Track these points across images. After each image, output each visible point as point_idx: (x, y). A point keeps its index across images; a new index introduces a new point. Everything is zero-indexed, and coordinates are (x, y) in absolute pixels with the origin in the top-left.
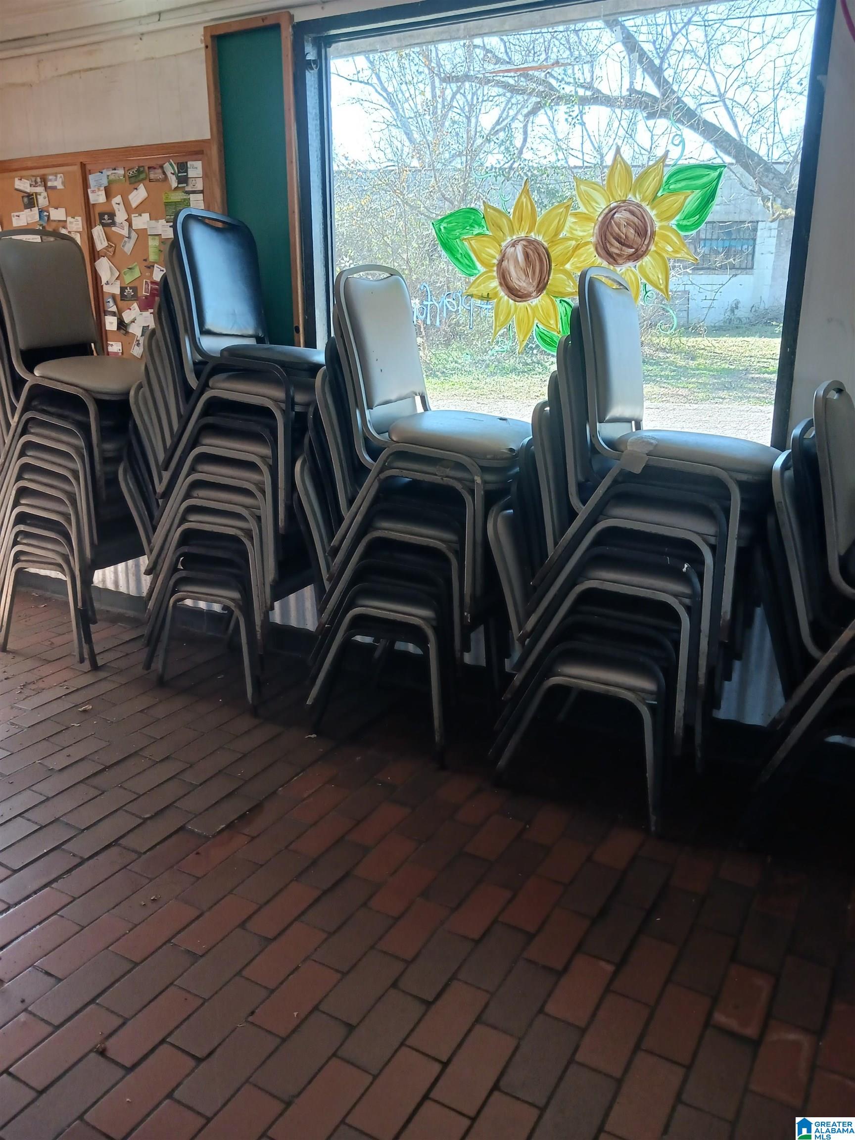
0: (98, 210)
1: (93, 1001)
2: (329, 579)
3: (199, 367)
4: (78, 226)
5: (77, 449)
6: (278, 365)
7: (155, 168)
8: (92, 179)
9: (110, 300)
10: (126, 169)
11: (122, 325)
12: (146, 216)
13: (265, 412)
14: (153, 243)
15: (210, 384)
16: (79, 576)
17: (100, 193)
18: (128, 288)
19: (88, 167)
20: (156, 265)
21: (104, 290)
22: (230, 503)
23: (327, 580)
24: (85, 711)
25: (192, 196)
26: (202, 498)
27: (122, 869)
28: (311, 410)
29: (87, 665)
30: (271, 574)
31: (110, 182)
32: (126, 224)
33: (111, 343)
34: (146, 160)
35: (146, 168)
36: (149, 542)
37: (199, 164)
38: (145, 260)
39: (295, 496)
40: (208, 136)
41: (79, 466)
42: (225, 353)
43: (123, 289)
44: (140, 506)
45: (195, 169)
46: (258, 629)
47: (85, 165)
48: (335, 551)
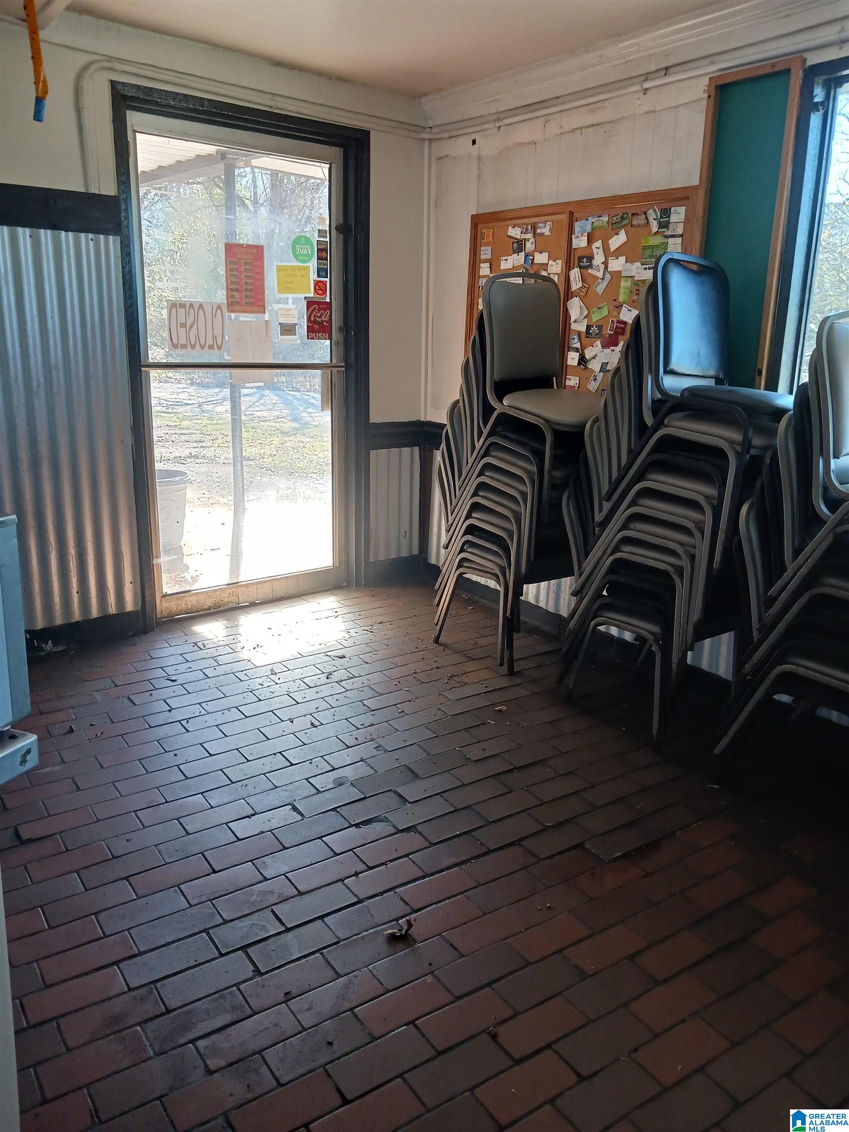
0: (578, 254)
1: (488, 985)
2: (760, 630)
3: (657, 405)
4: (557, 269)
5: (529, 473)
6: (739, 407)
7: (637, 214)
8: (577, 226)
9: (576, 337)
10: (611, 216)
11: (582, 360)
12: (622, 259)
13: (718, 454)
14: (625, 284)
15: (666, 422)
16: (512, 587)
17: (583, 238)
18: (594, 326)
19: (576, 215)
20: (624, 305)
21: (572, 328)
22: (666, 538)
23: (757, 630)
24: (500, 711)
25: (671, 240)
26: (639, 530)
27: (522, 869)
28: (769, 455)
29: (504, 669)
30: (696, 615)
31: (593, 229)
32: (602, 267)
33: (569, 377)
34: (629, 207)
35: (630, 215)
36: (580, 566)
37: (682, 210)
38: (615, 300)
39: (736, 539)
40: (696, 182)
41: (528, 489)
42: (686, 393)
43: (589, 327)
44: (576, 531)
45: (678, 215)
46: (674, 666)
47: (573, 213)
48: (770, 602)
